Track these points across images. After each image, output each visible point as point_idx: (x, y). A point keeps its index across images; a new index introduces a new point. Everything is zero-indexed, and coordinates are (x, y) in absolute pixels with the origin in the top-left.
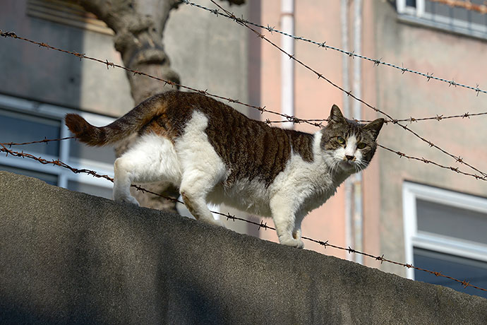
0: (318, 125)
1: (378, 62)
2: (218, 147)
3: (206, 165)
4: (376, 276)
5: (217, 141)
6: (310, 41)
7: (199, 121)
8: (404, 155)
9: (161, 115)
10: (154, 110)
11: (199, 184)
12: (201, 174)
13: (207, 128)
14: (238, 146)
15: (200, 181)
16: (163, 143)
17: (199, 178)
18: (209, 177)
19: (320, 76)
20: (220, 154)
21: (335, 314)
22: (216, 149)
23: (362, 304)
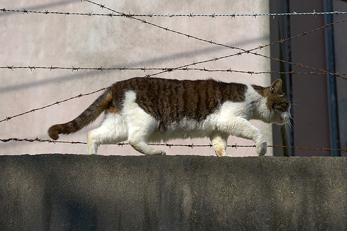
0: (186, 69)
1: (234, 16)
2: (146, 108)
3: (139, 122)
4: (211, 161)
5: (145, 105)
6: (181, 15)
7: (131, 96)
8: (253, 73)
9: (112, 100)
10: (107, 98)
11: (137, 135)
12: (137, 128)
13: (136, 100)
14: (162, 104)
15: (138, 133)
16: (115, 117)
17: (137, 131)
18: (143, 129)
19: (189, 36)
20: (148, 112)
21: (179, 192)
22: (145, 110)
23: (199, 181)
